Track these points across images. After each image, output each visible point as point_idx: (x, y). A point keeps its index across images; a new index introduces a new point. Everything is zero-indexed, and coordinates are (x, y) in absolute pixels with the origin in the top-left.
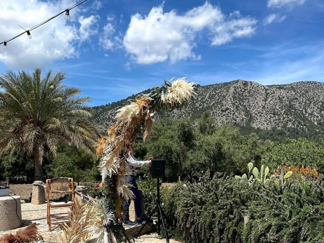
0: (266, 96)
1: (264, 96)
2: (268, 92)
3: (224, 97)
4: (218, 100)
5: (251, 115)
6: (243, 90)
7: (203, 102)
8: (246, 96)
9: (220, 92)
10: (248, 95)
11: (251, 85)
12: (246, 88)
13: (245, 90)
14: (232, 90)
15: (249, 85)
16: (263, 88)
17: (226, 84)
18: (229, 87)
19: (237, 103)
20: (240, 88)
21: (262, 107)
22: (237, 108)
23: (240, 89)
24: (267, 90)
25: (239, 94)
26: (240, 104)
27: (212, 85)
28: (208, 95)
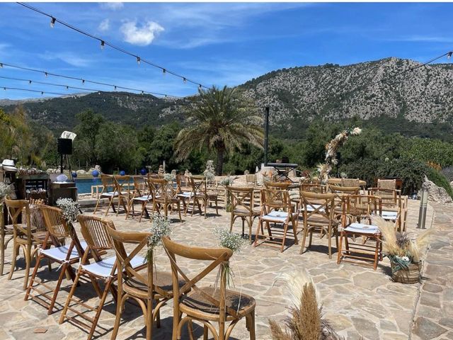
0: (428, 79)
1: (424, 79)
2: (430, 73)
3: (370, 80)
4: (362, 84)
5: (404, 103)
6: (396, 71)
7: (342, 87)
8: (399, 78)
9: (365, 74)
10: (402, 77)
11: (408, 64)
12: (400, 68)
13: (399, 70)
14: (381, 71)
15: (405, 64)
16: (423, 68)
17: (373, 63)
18: (377, 67)
19: (386, 87)
20: (393, 68)
21: (420, 92)
22: (386, 94)
23: (392, 70)
24: (428, 71)
25: (390, 76)
26: (391, 89)
27: (354, 65)
28: (348, 78)
